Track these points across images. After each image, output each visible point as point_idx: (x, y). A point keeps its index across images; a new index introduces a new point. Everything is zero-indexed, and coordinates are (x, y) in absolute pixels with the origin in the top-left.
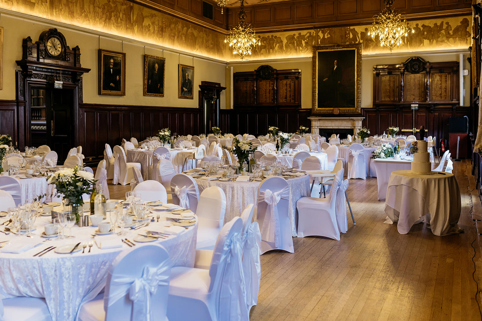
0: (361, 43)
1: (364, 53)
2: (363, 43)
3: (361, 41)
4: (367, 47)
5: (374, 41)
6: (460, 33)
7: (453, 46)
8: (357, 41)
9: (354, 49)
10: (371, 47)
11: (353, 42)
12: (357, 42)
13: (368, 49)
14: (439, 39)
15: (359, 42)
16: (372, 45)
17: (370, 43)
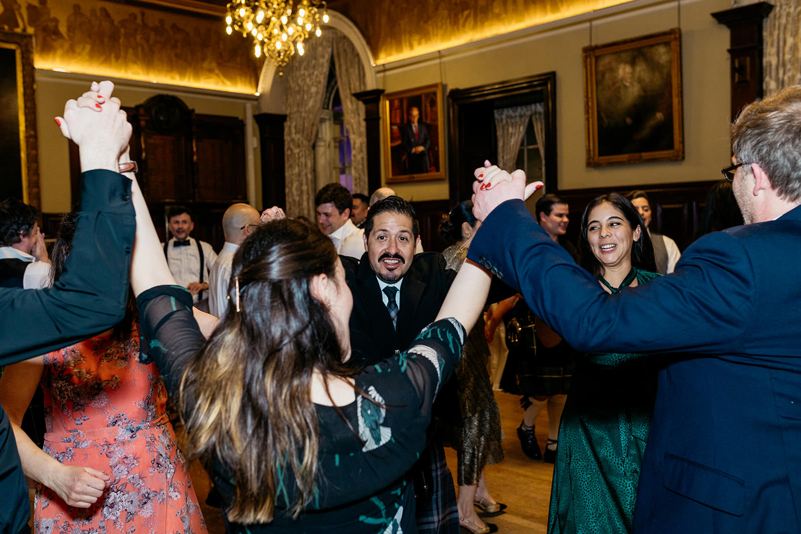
0: (30, 36)
1: (41, 63)
2: (36, 35)
3: (30, 30)
4: (47, 49)
5: (65, 36)
6: (238, 60)
7: (228, 83)
8: (17, 26)
9: (12, 47)
10: (59, 52)
11: (6, 27)
12: (18, 30)
13: (51, 55)
14: (205, 65)
15: (24, 30)
16: (62, 46)
17: (54, 40)
